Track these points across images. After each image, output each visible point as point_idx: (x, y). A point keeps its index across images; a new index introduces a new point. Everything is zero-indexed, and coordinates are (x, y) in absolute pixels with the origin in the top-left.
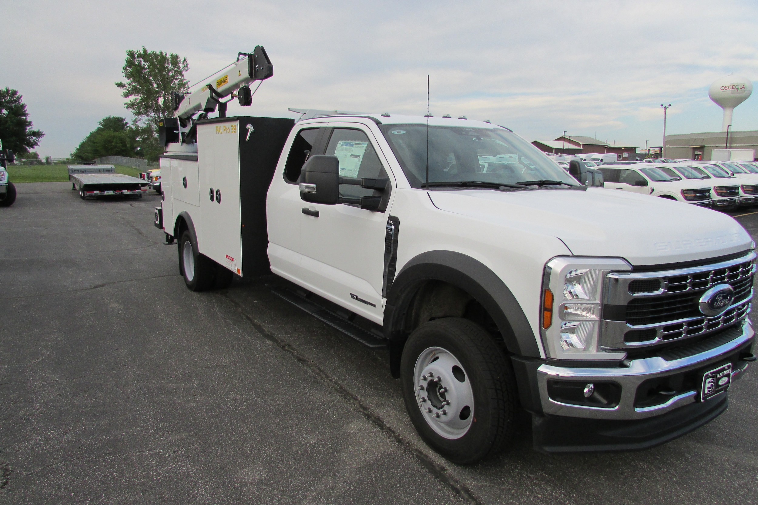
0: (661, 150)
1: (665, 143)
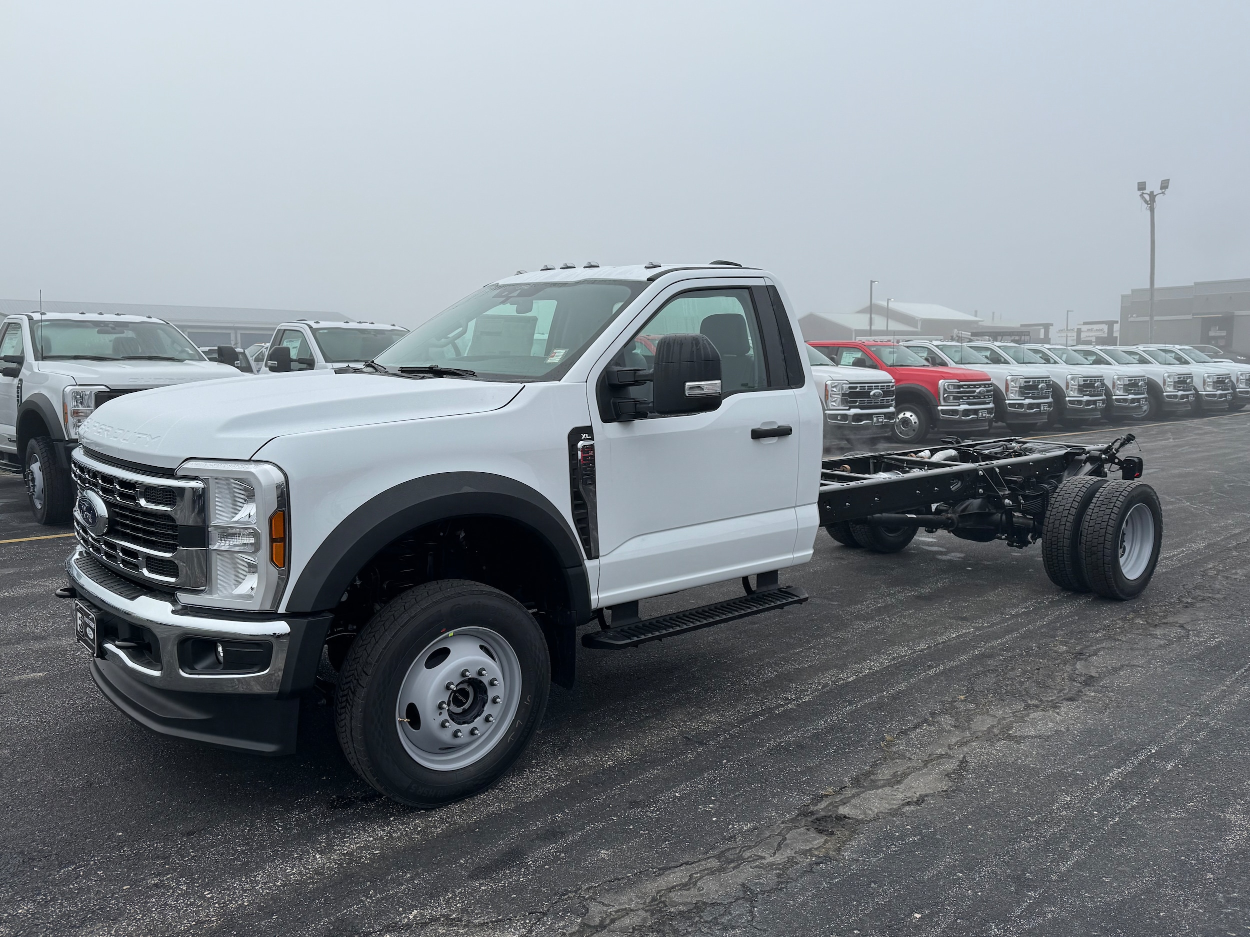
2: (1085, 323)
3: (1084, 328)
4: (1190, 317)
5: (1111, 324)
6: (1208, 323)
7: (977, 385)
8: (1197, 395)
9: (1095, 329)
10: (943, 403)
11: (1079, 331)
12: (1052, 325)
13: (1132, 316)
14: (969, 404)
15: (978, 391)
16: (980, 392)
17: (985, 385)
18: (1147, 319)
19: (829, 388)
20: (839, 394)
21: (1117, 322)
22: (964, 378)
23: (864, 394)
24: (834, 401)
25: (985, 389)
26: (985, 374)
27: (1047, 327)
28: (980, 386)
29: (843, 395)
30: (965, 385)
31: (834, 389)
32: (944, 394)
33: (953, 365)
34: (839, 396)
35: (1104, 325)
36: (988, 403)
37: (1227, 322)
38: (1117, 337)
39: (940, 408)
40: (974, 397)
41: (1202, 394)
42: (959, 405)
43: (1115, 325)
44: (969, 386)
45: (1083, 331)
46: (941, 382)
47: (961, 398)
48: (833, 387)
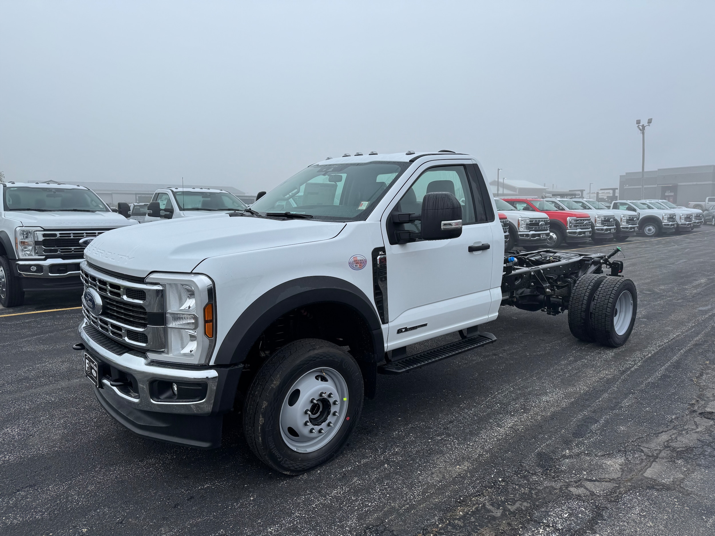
0: (614, 193)
1: (622, 183)
2: (601, 190)
3: (600, 192)
4: (656, 186)
5: (614, 190)
6: (665, 189)
7: (585, 219)
8: (678, 224)
9: (605, 192)
10: (569, 229)
11: (598, 193)
12: (585, 190)
13: (626, 186)
14: (582, 229)
15: (585, 222)
16: (586, 223)
17: (588, 219)
18: (640, 187)
19: (520, 221)
20: (525, 224)
21: (617, 189)
22: (579, 216)
23: (537, 224)
24: (522, 228)
25: (588, 221)
26: (587, 214)
27: (582, 191)
28: (586, 220)
29: (527, 224)
30: (579, 220)
31: (522, 222)
32: (570, 224)
33: (568, 210)
34: (525, 225)
35: (611, 190)
36: (589, 229)
37: (674, 188)
38: (617, 196)
39: (568, 231)
40: (583, 226)
41: (679, 224)
42: (577, 230)
43: (616, 190)
44: (581, 220)
45: (600, 194)
46: (568, 218)
47: (578, 226)
48: (522, 221)
